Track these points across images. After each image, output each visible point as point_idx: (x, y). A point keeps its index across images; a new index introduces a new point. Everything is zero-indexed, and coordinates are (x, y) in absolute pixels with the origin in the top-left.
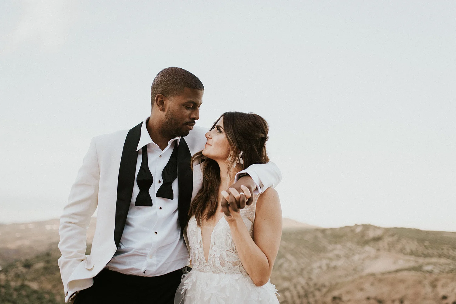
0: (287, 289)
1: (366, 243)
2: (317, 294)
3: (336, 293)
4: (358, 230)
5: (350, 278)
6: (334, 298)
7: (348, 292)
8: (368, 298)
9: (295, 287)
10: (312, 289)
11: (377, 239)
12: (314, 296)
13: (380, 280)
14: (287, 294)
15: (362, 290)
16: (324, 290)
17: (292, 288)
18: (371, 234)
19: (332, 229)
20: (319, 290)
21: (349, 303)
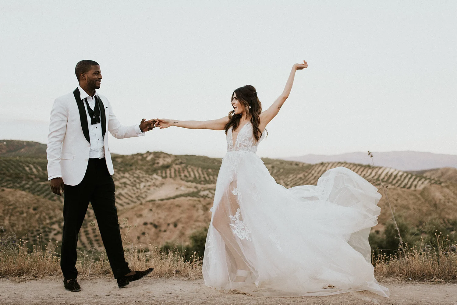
1: (155, 171)
4: (149, 158)
5: (132, 205)
8: (145, 224)
11: (166, 167)
13: (159, 206)
15: (140, 216)
18: (161, 162)
21: (127, 229)
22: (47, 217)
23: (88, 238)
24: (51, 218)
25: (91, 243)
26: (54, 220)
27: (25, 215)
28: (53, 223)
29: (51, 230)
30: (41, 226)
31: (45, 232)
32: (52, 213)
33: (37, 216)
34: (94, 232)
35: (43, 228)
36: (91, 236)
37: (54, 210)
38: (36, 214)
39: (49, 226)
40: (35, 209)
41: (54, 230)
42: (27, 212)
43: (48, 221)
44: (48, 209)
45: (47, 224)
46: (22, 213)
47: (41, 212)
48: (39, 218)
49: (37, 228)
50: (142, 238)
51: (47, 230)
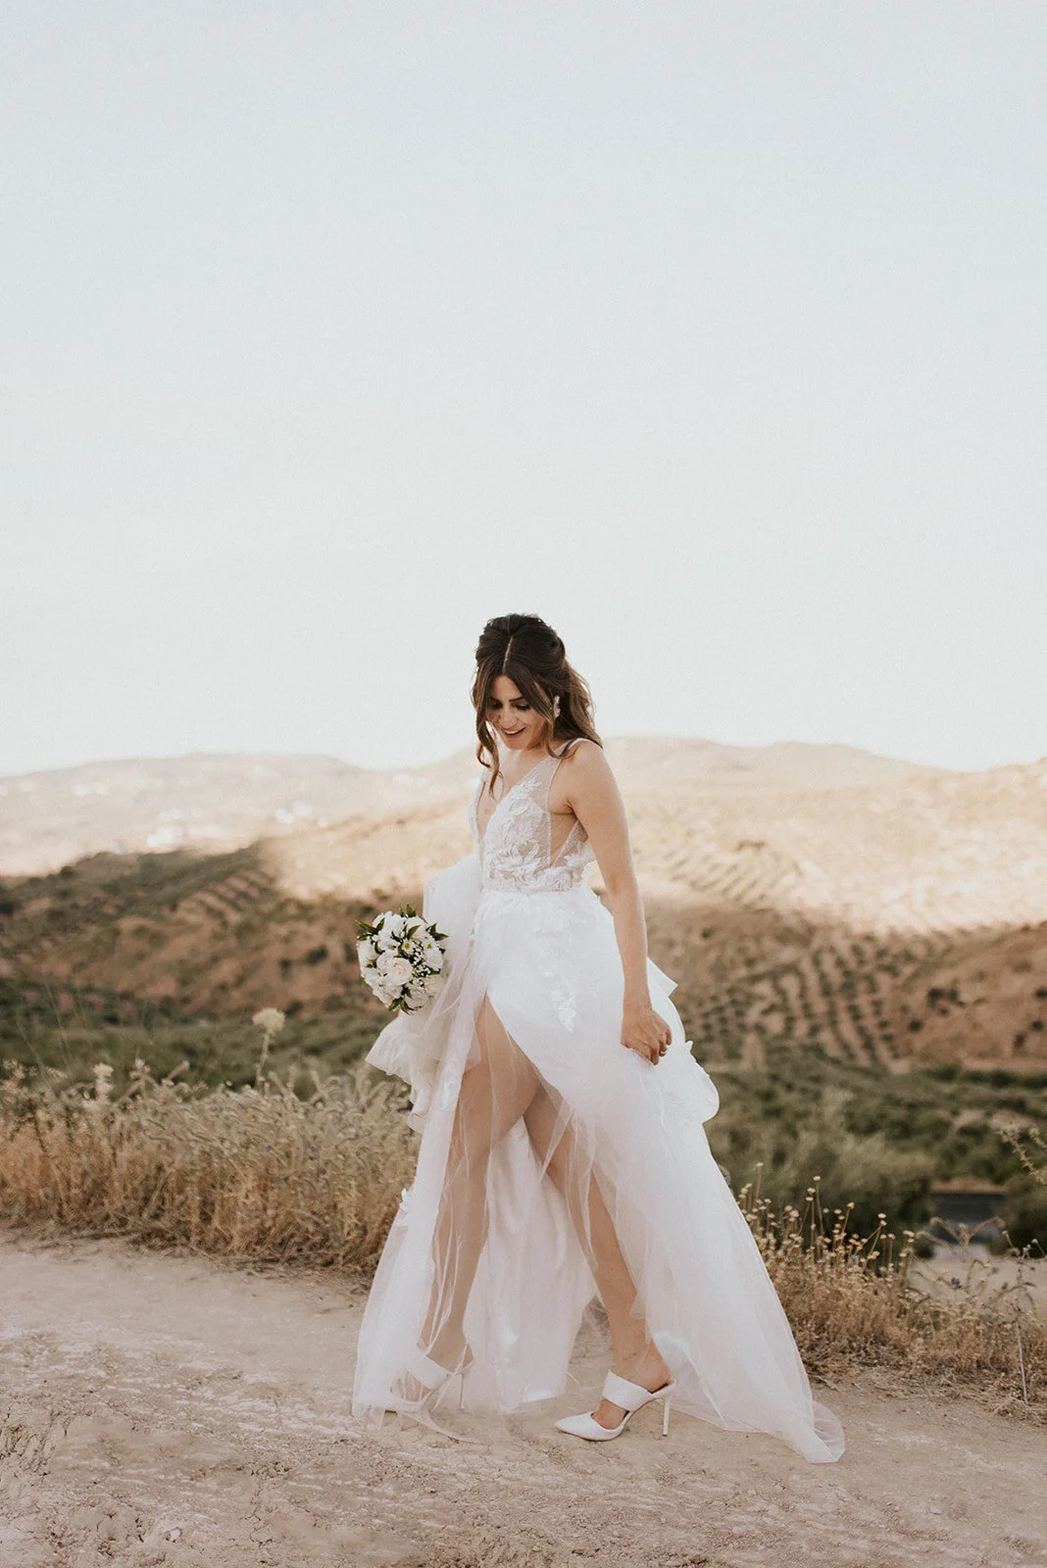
0: (792, 968)
2: (884, 980)
3: (941, 980)
6: (935, 995)
7: (981, 976)
8: (1041, 994)
9: (816, 962)
10: (867, 969)
12: (873, 988)
14: (790, 983)
15: (1025, 968)
16: (907, 970)
17: (806, 966)
19: (962, 776)
20: (891, 970)
21: (982, 1009)
22: (740, 959)
23: (861, 1031)
24: (750, 963)
25: (868, 1045)
26: (760, 968)
27: (678, 951)
28: (755, 979)
29: (751, 999)
30: (726, 985)
31: (734, 1002)
32: (752, 949)
33: (713, 955)
34: (877, 1013)
35: (731, 991)
36: (870, 1022)
37: (758, 939)
38: (707, 950)
39: (745, 987)
40: (706, 935)
41: (762, 998)
42: (685, 943)
43: (743, 972)
44: (742, 937)
45: (740, 980)
46: (671, 944)
47: (723, 945)
48: (719, 959)
49: (712, 992)
50: (1033, 1042)
51: (740, 997)
